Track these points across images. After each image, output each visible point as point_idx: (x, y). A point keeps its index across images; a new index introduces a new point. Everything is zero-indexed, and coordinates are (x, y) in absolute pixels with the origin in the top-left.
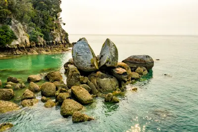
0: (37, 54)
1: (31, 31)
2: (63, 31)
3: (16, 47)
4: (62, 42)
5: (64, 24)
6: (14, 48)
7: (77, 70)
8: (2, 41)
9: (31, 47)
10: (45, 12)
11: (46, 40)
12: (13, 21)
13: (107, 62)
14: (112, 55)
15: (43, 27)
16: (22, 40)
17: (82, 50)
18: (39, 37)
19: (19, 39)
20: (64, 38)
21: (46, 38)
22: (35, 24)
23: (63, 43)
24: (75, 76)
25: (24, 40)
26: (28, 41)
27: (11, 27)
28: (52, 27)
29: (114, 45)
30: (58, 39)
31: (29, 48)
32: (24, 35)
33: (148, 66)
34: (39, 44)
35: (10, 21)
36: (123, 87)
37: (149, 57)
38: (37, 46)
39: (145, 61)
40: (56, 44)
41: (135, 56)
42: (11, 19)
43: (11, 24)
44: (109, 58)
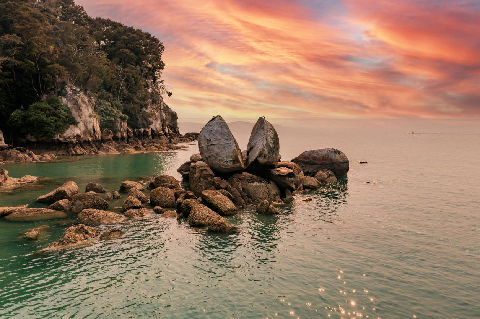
0: (118, 153)
1: (103, 108)
2: (167, 108)
3: (75, 140)
4: (164, 131)
5: (170, 94)
6: (72, 142)
7: (208, 169)
8: (47, 128)
9: (103, 141)
10: (133, 70)
11: (133, 128)
12: (70, 87)
13: (260, 155)
14: (268, 145)
15: (127, 100)
16: (86, 126)
17: (218, 135)
18: (119, 120)
19: (81, 124)
20: (168, 122)
21: (133, 124)
22: (111, 95)
23: (166, 134)
24: (206, 177)
25: (90, 127)
26: (98, 129)
27: (65, 100)
28: (144, 99)
29: (273, 129)
30: (157, 125)
31: (100, 143)
32: (91, 116)
33: (337, 168)
34: (119, 135)
35: (63, 88)
36: (288, 197)
37: (339, 152)
38: (116, 139)
39: (331, 160)
40: (153, 136)
41: (313, 152)
42: (64, 84)
43: (65, 95)
44: (263, 149)
